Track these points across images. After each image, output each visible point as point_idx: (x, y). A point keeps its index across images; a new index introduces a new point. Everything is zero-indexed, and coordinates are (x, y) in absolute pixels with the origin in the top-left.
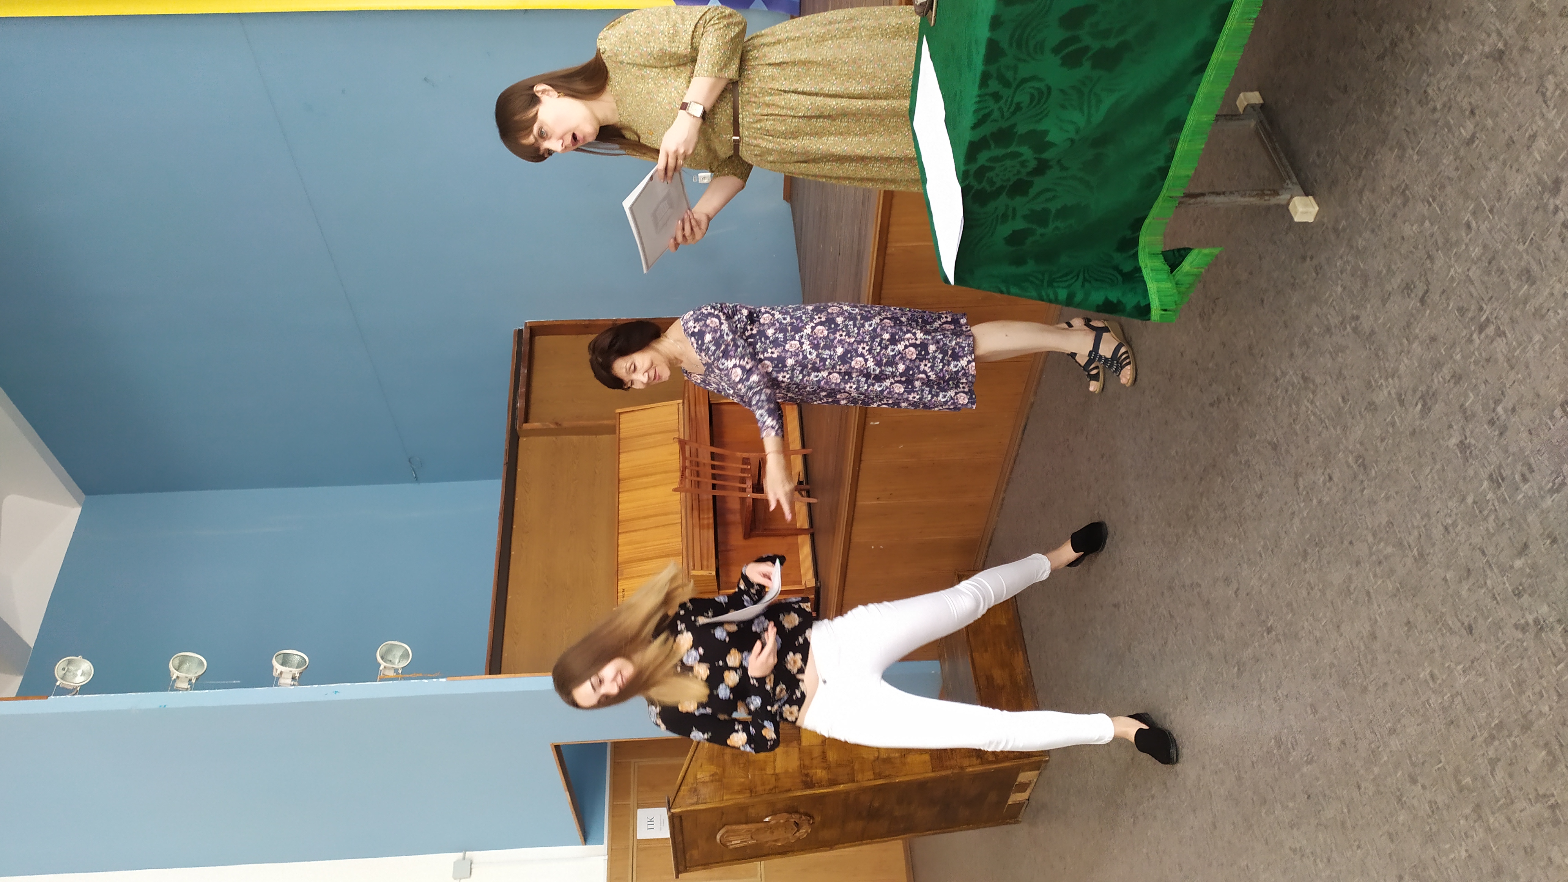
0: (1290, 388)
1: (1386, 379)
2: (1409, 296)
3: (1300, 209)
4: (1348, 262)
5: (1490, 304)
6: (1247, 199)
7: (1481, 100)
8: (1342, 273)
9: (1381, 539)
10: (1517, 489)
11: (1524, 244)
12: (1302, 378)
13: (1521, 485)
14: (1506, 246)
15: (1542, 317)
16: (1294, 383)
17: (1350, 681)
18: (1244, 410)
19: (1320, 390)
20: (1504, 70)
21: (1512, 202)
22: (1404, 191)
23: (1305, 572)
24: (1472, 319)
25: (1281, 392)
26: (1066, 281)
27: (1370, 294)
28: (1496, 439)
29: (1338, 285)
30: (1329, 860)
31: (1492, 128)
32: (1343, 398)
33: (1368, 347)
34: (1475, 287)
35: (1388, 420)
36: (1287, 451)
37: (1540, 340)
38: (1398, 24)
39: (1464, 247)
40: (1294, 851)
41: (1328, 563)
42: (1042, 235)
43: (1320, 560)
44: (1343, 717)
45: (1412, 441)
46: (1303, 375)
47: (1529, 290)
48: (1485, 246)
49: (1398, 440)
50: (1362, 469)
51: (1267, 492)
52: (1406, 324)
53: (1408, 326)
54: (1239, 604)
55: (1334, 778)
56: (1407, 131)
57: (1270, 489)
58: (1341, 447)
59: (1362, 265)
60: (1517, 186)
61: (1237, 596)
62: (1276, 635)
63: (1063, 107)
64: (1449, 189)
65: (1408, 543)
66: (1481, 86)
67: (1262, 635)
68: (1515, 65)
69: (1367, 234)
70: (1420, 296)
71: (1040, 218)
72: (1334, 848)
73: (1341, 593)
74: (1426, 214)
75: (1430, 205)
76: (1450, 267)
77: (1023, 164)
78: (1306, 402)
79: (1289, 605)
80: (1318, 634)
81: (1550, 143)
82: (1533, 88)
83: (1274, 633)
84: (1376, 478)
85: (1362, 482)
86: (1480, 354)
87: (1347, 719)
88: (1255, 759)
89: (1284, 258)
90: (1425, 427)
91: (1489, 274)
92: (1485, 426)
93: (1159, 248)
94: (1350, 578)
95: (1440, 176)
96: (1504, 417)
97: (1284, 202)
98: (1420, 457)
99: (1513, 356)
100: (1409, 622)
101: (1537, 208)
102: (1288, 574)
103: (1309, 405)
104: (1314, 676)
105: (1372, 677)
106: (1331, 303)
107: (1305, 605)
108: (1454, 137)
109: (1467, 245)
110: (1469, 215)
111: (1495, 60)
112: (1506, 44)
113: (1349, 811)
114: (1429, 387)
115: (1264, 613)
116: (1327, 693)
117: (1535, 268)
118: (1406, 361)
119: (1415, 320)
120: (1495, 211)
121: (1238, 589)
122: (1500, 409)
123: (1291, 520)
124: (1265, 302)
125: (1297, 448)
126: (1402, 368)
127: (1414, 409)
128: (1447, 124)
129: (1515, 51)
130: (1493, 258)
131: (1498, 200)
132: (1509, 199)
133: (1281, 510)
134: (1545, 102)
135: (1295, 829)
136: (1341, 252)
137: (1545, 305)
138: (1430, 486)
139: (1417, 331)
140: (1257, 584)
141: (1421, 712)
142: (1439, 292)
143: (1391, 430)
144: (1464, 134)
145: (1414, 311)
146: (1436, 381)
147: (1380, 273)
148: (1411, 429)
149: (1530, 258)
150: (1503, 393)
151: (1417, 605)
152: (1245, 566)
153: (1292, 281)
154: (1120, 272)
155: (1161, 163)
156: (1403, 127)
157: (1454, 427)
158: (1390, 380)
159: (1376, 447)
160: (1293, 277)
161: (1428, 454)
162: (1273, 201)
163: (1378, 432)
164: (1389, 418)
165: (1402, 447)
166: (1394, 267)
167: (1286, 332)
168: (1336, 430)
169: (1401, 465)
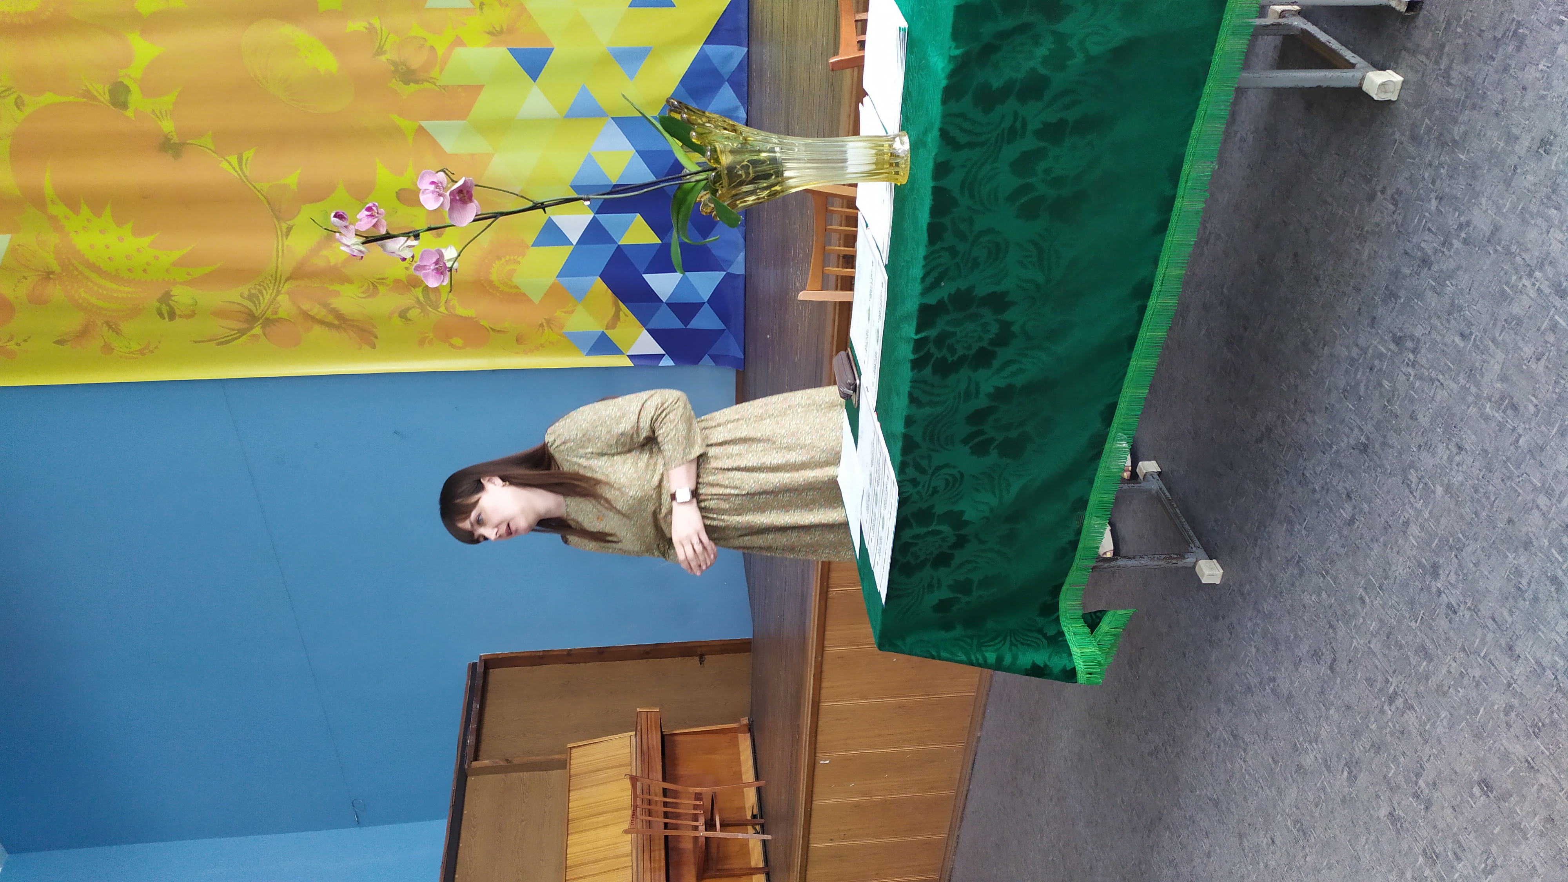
0: (1222, 744)
2: (1319, 663)
3: (1207, 572)
4: (1256, 625)
5: (1394, 678)
6: (1156, 563)
7: (1354, 486)
8: (1253, 635)
10: (1452, 867)
11: (1416, 622)
12: (1232, 735)
13: (1456, 863)
14: (1398, 621)
15: (1445, 694)
16: (1225, 739)
18: (1181, 763)
19: (1251, 749)
20: (1371, 460)
21: (1398, 581)
22: (1298, 562)
24: (1381, 690)
25: (1214, 747)
26: (995, 645)
27: (1282, 657)
28: (1423, 813)
29: (1251, 645)
31: (1369, 513)
32: (1273, 758)
33: (1288, 709)
34: (1378, 659)
35: (1318, 785)
36: (1228, 809)
37: (1446, 716)
38: (1270, 414)
39: (1361, 620)
42: (967, 603)
45: (1344, 809)
46: (1232, 732)
47: (1428, 667)
48: (1381, 620)
49: (1331, 806)
50: (1301, 834)
51: (1215, 851)
52: (1320, 689)
53: (1322, 692)
56: (1294, 509)
57: (1217, 848)
58: (1279, 810)
59: (1270, 629)
60: (1400, 569)
63: (977, 490)
64: (1338, 563)
66: (1352, 473)
68: (1380, 458)
69: (1270, 600)
70: (1329, 664)
71: (963, 587)
74: (1321, 585)
75: (1324, 578)
76: (1353, 638)
77: (944, 539)
78: (1239, 760)
81: (1422, 530)
82: (1399, 479)
84: (1316, 844)
85: (1304, 847)
86: (1394, 726)
89: (1198, 614)
90: (1354, 795)
91: (1389, 648)
92: (1410, 799)
93: (1080, 613)
95: (1329, 551)
96: (1426, 791)
97: (1191, 565)
98: (1355, 826)
99: (1425, 730)
101: (1422, 589)
103: (1242, 763)
106: (1248, 663)
108: (1336, 517)
109: (1363, 617)
110: (1361, 590)
111: (1361, 452)
112: (1368, 438)
114: (1352, 755)
117: (1430, 646)
118: (1326, 727)
119: (1328, 686)
120: (1384, 588)
122: (1421, 783)
124: (1187, 656)
125: (1237, 807)
126: (1324, 734)
127: (1341, 775)
128: (1327, 505)
129: (1377, 446)
130: (1390, 633)
131: (1385, 579)
132: (1395, 579)
133: (1231, 872)
134: (1412, 493)
136: (1249, 613)
137: (1445, 682)
138: (1368, 857)
139: (1332, 697)
142: (1346, 662)
143: (1323, 798)
144: (1344, 514)
146: (1357, 748)
148: (1342, 797)
149: (1423, 635)
150: (1421, 767)
153: (1209, 638)
154: (1045, 635)
155: (1072, 537)
156: (1289, 504)
157: (1382, 797)
158: (1314, 744)
159: (1312, 811)
160: (1209, 634)
161: (1362, 823)
162: (1181, 563)
163: (1311, 797)
164: (1319, 783)
165: (1336, 814)
166: (1300, 633)
167: (1211, 687)
168: (1271, 791)
169: (1338, 832)
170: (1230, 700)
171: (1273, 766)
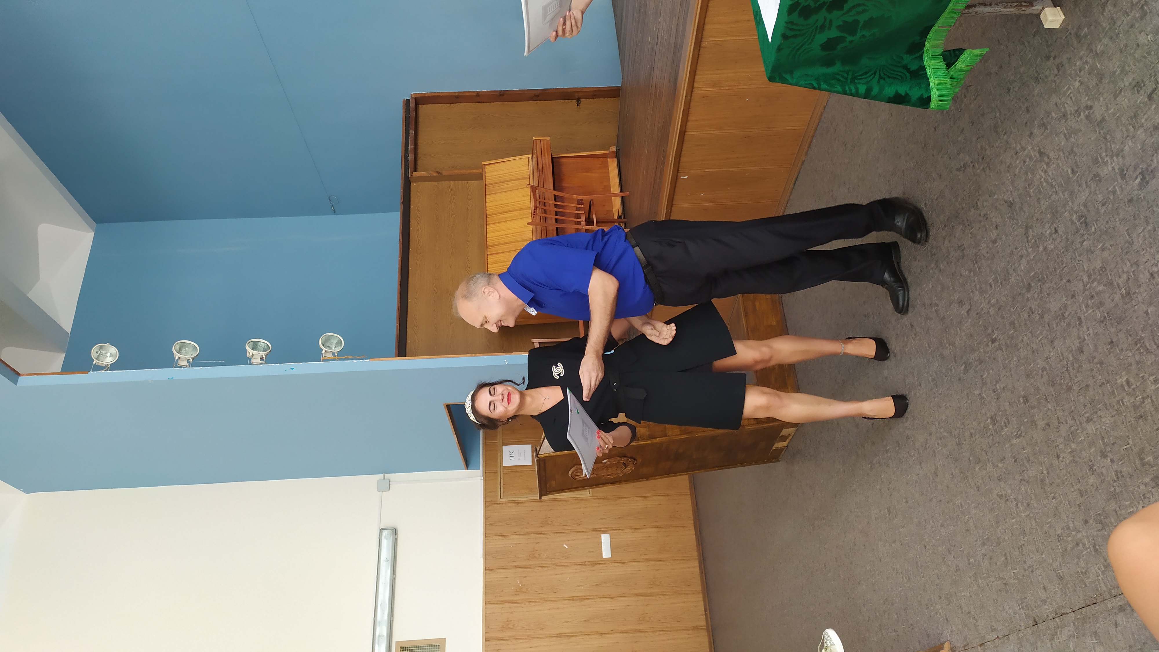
0: (1028, 160)
1: (1112, 157)
2: (1138, 92)
3: (1050, 18)
4: (1087, 62)
6: (1008, 10)
8: (1080, 71)
9: (1094, 280)
12: (1039, 153)
16: (1031, 156)
17: (1058, 382)
18: (986, 175)
19: (1054, 163)
22: (1143, 6)
23: (1028, 300)
25: (1020, 163)
26: (865, 78)
27: (1104, 89)
29: (1075, 80)
30: (1028, 505)
32: (1072, 170)
33: (1098, 132)
35: (1110, 189)
36: (1021, 209)
40: (1001, 497)
41: (1048, 294)
42: (850, 41)
43: (1041, 292)
44: (1050, 408)
45: (1129, 207)
46: (1040, 150)
49: (1117, 205)
50: (1083, 225)
51: (1001, 239)
52: (1133, 114)
53: (1135, 116)
54: (970, 320)
55: (1038, 449)
57: (1004, 236)
58: (1068, 208)
59: (1099, 66)
61: (968, 314)
62: (999, 345)
65: (1118, 284)
67: (987, 345)
69: (1106, 41)
70: (1149, 93)
71: (850, 28)
72: (1033, 497)
73: (1057, 317)
78: (1040, 171)
79: (1012, 324)
80: (1034, 346)
83: (997, 344)
84: (1095, 233)
85: (1083, 235)
87: (1053, 408)
88: (973, 431)
89: (1030, 56)
90: (1141, 196)
93: (940, 50)
94: (1065, 306)
97: (1037, 12)
98: (1135, 219)
100: (1112, 342)
102: (1013, 301)
103: (1043, 174)
104: (1028, 376)
105: (1076, 380)
106: (1070, 94)
107: (1025, 324)
113: (1048, 473)
114: (1149, 165)
115: (990, 329)
116: (1037, 389)
118: (1130, 144)
119: (1142, 112)
121: (970, 309)
123: (1019, 261)
124: (1011, 91)
125: (1029, 207)
126: (1127, 149)
127: (1133, 181)
133: (1012, 253)
135: (1002, 482)
136: (1081, 54)
138: (1141, 242)
139: (1143, 120)
140: (985, 307)
141: (1116, 407)
143: (1112, 198)
145: (1142, 105)
146: (1155, 161)
147: (1114, 73)
148: (1129, 198)
151: (1120, 330)
152: (977, 293)
153: (1036, 75)
154: (908, 70)
158: (1115, 158)
159: (1098, 209)
160: (1037, 72)
161: (1142, 217)
162: (1029, 11)
163: (1100, 198)
164: (1111, 188)
165: (1120, 211)
166: (1127, 68)
167: (1028, 116)
168: (1064, 195)
169: (1118, 224)
170: (1044, 126)
171: (1071, 175)
